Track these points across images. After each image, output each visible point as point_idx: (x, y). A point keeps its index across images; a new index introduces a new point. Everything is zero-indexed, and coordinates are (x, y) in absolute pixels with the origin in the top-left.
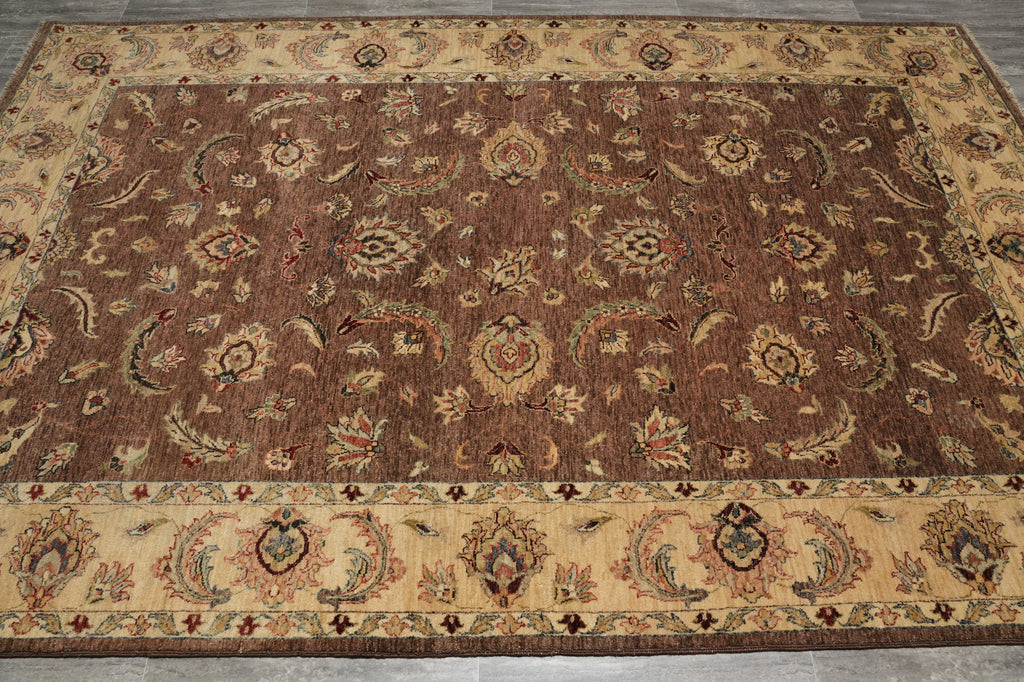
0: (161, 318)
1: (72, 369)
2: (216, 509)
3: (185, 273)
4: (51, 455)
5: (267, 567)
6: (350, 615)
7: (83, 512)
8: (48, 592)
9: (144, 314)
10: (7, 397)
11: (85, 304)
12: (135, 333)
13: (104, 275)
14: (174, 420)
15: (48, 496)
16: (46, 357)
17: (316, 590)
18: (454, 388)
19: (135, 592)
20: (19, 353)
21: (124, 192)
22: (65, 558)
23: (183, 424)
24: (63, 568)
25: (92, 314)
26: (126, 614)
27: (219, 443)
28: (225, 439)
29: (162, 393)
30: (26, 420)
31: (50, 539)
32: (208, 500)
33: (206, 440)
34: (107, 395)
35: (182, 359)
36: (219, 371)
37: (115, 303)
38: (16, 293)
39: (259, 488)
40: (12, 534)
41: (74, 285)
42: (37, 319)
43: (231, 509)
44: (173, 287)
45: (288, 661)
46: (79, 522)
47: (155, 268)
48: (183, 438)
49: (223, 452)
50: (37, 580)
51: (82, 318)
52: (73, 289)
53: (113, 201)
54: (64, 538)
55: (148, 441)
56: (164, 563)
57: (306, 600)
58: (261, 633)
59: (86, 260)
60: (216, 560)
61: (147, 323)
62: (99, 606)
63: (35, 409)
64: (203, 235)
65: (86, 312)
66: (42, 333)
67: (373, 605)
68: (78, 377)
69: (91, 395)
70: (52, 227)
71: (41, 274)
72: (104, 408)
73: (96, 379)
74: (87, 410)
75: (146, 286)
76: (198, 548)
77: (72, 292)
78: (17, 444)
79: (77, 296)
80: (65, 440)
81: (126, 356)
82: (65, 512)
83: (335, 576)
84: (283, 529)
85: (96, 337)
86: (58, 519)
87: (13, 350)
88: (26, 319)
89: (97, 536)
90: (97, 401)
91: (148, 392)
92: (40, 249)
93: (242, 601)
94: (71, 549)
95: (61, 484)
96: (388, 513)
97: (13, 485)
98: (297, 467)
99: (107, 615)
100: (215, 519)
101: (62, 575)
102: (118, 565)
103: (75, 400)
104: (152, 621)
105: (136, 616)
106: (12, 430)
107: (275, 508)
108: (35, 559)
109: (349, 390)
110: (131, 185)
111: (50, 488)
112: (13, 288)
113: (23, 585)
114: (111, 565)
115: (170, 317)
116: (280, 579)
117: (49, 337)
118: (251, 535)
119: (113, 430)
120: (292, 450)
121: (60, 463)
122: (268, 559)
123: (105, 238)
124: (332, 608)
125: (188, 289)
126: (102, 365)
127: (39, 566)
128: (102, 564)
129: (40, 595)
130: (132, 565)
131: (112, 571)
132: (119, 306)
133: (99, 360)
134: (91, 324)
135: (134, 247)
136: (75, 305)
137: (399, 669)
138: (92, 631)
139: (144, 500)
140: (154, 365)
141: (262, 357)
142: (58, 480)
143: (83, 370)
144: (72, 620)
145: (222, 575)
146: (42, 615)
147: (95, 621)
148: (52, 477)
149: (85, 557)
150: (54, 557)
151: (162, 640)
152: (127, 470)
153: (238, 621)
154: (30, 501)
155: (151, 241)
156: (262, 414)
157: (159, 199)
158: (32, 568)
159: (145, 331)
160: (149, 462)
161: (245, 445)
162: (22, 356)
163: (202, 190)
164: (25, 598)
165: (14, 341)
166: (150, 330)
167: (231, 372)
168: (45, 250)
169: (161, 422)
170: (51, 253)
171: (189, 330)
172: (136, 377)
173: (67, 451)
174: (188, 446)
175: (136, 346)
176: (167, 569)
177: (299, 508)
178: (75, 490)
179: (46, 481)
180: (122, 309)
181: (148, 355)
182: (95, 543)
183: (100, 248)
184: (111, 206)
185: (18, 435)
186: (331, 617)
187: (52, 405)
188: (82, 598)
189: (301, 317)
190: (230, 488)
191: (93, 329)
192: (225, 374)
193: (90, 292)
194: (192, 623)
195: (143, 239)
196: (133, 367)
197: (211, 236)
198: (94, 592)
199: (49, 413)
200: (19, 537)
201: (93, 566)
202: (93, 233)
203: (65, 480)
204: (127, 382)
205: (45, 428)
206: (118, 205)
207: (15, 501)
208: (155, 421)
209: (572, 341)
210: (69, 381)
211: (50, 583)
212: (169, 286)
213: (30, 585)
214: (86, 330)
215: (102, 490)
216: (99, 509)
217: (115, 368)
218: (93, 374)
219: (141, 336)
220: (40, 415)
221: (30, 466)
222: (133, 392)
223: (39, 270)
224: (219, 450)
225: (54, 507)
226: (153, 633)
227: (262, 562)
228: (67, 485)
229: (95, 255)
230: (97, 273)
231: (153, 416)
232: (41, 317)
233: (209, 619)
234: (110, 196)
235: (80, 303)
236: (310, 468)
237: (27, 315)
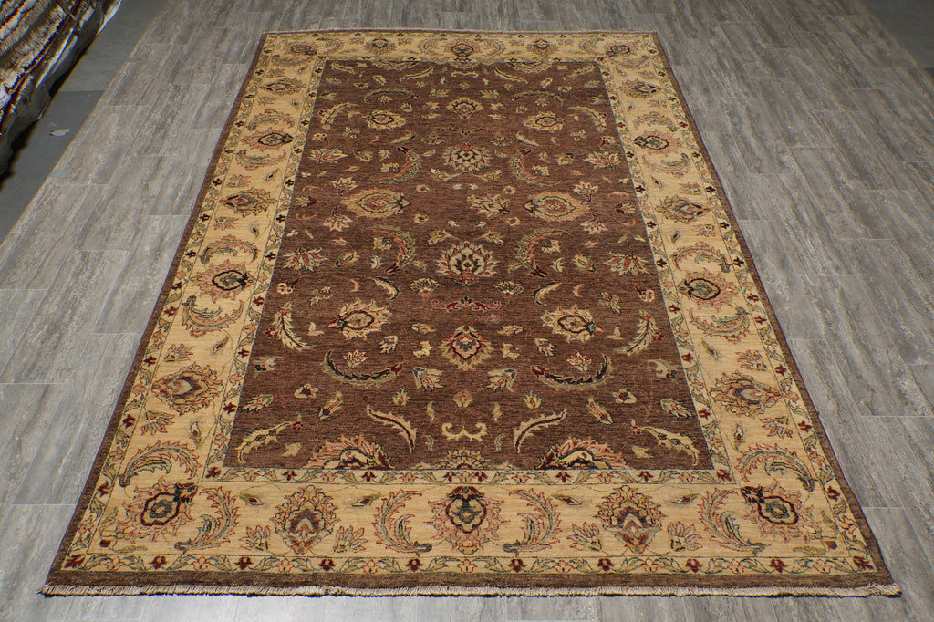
0: (542, 374)
1: (599, 418)
2: (689, 320)
3: (495, 365)
4: (675, 413)
5: (716, 294)
6: (733, 259)
7: (710, 384)
8: (768, 390)
9: (539, 385)
10: (633, 453)
11: (532, 426)
12: (558, 387)
13: (499, 419)
14: (631, 350)
15: (705, 406)
16: (590, 437)
17: (723, 274)
18: (583, 227)
19: (753, 349)
20: (589, 458)
21: (397, 426)
22: (745, 387)
23: (632, 345)
24: (751, 387)
25: (542, 418)
26: (767, 351)
27: (643, 324)
28: (639, 323)
29: (609, 360)
30: (650, 435)
31: (734, 398)
32: (683, 325)
33: (642, 331)
34: (618, 391)
35: (578, 354)
36: (586, 332)
37: (530, 406)
38: (523, 479)
39: (668, 303)
40: (738, 419)
41: (512, 438)
42: (552, 455)
43: (686, 314)
44: (510, 371)
45: (764, 284)
46: (718, 385)
47: (490, 386)
48: (642, 343)
49: (648, 322)
50: (763, 398)
51: (546, 425)
52: (516, 439)
53: (408, 432)
54: (732, 391)
55: (650, 361)
56: (731, 339)
57: (730, 277)
58: (755, 292)
59: (482, 437)
60: (721, 316)
61: (548, 382)
62: (767, 363)
63: (638, 433)
64: (452, 361)
65: (541, 422)
66: (567, 447)
67: (724, 251)
68: (604, 412)
69: (619, 401)
70: (439, 474)
71: (501, 467)
72: (628, 390)
73: (605, 401)
74: (633, 400)
75: (509, 388)
76: (715, 324)
77: (520, 438)
78: (670, 436)
79: (523, 433)
80: (661, 408)
81: (580, 388)
82: (714, 394)
83: (714, 268)
84: (692, 289)
85: (565, 410)
86: (720, 397)
87: (587, 463)
88: (553, 463)
89: (724, 374)
90: (624, 396)
91: (610, 368)
92: (469, 475)
93: (740, 301)
94: (737, 386)
95: (694, 401)
96: (671, 249)
97: (703, 429)
98: (650, 287)
99: (771, 359)
100: (695, 320)
101: (756, 386)
102: (739, 360)
103: (624, 410)
104: (766, 338)
105: (766, 346)
106: (660, 442)
107: (680, 294)
108: (750, 403)
109: (591, 269)
110: (386, 423)
111: (699, 407)
112: (518, 484)
113: (769, 404)
114: (740, 363)
115: (539, 368)
116: (721, 288)
117: (570, 441)
118: (700, 303)
119: (645, 382)
120: (639, 291)
121: (679, 406)
122: (712, 294)
123: (455, 430)
124: (731, 267)
125: (512, 361)
126: (591, 400)
127: (754, 399)
128: (742, 368)
129: (771, 395)
130: (737, 353)
131: (745, 362)
132: (532, 402)
133: (588, 403)
134: (554, 416)
135: (466, 405)
136: (533, 432)
137: (752, 245)
138: (783, 364)
139: (693, 354)
140: (586, 369)
141: (570, 312)
142: (693, 404)
143: (597, 411)
144: (780, 374)
145: (728, 312)
146: (783, 390)
147: (776, 364)
148: (691, 407)
149: (740, 377)
150: (746, 393)
151: (775, 331)
152: (675, 368)
153: (752, 302)
154: (712, 416)
155: (459, 395)
156: (616, 307)
157: (406, 398)
158: (757, 403)
159: (556, 380)
160: (665, 358)
161: (641, 312)
162: (592, 454)
163: (396, 371)
164: (776, 401)
165: (576, 465)
166: (554, 378)
167: (586, 326)
168: (470, 471)
169: (634, 357)
170: (474, 466)
171: (551, 354)
172: (599, 377)
173: (668, 405)
174: (648, 339)
175: (569, 383)
176: (733, 336)
177: (677, 284)
178: (696, 392)
179: (695, 411)
180: (535, 400)
181: (579, 374)
182: (729, 374)
183: (467, 430)
184: (413, 433)
185: (664, 437)
186: (736, 267)
187: (633, 422)
188: (766, 374)
189: (534, 295)
190: (672, 316)
191: (558, 413)
192: (588, 329)
193: (519, 425)
194: (760, 320)
195: (457, 401)
196: (590, 381)
197: (454, 356)
198: (760, 368)
199: (640, 423)
200: (739, 415)
201: (745, 372)
202: (449, 439)
203: (691, 400)
204: (604, 382)
205: (653, 423)
206: (412, 428)
207: (715, 424)
208: (634, 360)
209: (542, 185)
210: (610, 418)
211: (762, 391)
212: (510, 374)
213: (768, 401)
214: (559, 418)
215: (693, 378)
216: (706, 377)
217: (591, 392)
218: (600, 404)
219: (560, 382)
220: (643, 428)
221: (687, 422)
222: (612, 377)
223: (496, 469)
224: (648, 324)
225: (712, 401)
226: (773, 336)
227: (714, 297)
228: (694, 399)
229: (476, 431)
230: (496, 425)
231: (630, 362)
232: (549, 453)
233: (756, 314)
234: (401, 437)
235: (531, 429)
236: (650, 281)
237: (548, 463)
